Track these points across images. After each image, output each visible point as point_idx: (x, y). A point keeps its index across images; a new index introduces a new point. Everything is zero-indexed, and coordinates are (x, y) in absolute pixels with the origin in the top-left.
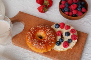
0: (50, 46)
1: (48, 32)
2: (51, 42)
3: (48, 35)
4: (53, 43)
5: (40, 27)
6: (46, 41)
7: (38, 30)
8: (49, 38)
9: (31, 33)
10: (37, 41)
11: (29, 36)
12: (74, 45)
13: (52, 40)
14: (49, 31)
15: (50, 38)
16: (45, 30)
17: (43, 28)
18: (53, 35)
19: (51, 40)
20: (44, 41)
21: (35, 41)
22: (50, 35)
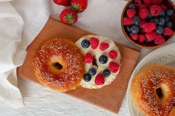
0: (74, 84)
1: (70, 59)
2: (75, 78)
3: (69, 66)
4: (78, 78)
5: (56, 50)
6: (66, 77)
7: (52, 56)
8: (71, 72)
9: (41, 60)
10: (51, 77)
11: (38, 66)
12: (115, 78)
13: (77, 75)
14: (72, 57)
15: (73, 72)
16: (64, 55)
17: (60, 53)
18: (78, 64)
19: (75, 75)
20: (63, 76)
21: (47, 76)
22: (72, 66)
